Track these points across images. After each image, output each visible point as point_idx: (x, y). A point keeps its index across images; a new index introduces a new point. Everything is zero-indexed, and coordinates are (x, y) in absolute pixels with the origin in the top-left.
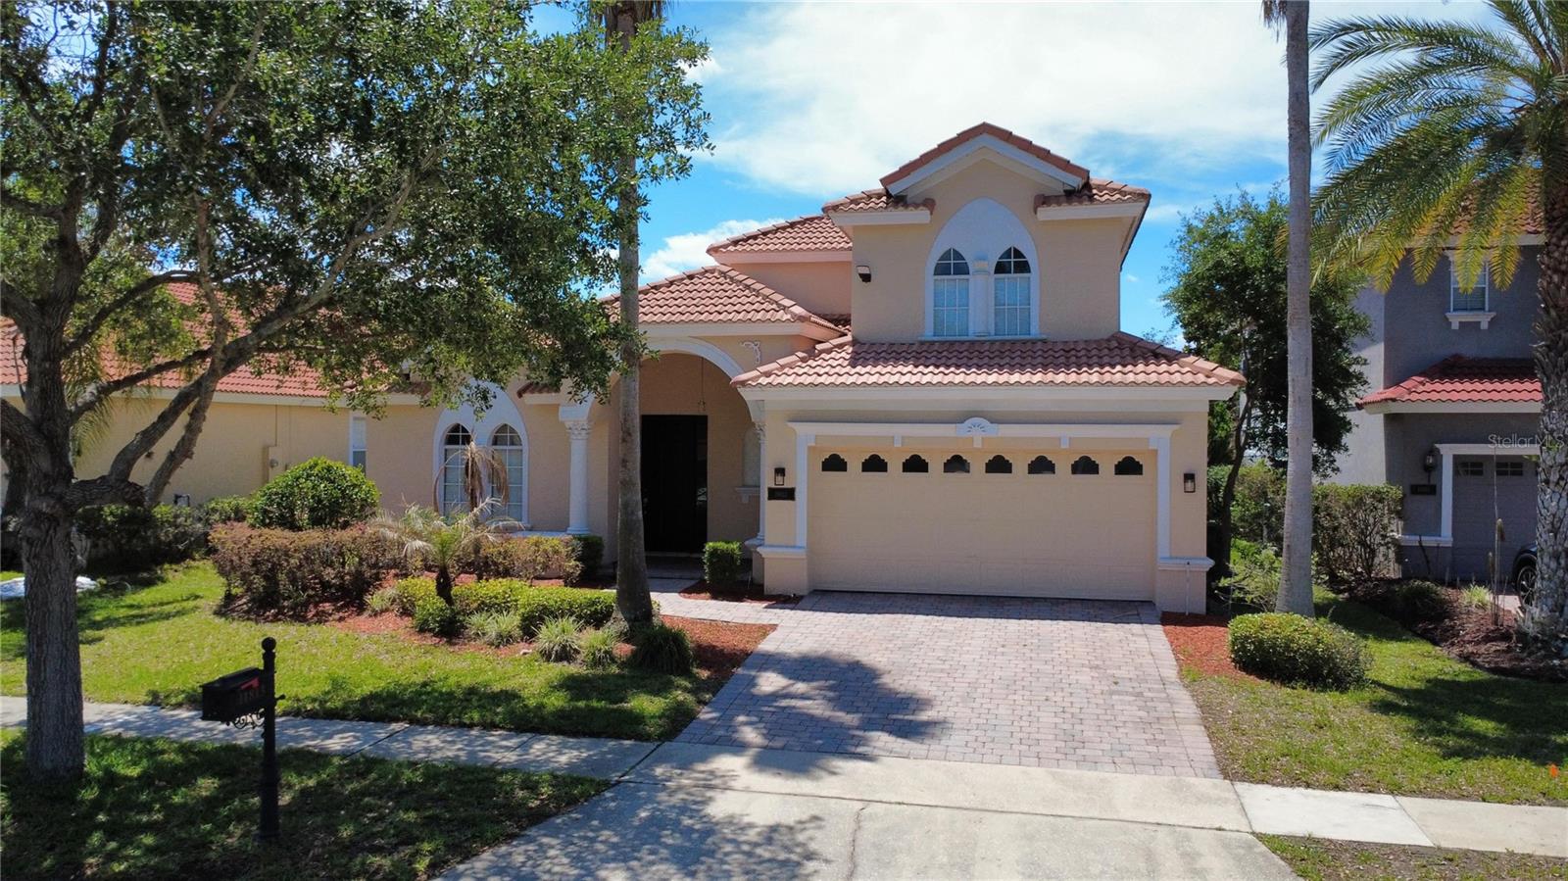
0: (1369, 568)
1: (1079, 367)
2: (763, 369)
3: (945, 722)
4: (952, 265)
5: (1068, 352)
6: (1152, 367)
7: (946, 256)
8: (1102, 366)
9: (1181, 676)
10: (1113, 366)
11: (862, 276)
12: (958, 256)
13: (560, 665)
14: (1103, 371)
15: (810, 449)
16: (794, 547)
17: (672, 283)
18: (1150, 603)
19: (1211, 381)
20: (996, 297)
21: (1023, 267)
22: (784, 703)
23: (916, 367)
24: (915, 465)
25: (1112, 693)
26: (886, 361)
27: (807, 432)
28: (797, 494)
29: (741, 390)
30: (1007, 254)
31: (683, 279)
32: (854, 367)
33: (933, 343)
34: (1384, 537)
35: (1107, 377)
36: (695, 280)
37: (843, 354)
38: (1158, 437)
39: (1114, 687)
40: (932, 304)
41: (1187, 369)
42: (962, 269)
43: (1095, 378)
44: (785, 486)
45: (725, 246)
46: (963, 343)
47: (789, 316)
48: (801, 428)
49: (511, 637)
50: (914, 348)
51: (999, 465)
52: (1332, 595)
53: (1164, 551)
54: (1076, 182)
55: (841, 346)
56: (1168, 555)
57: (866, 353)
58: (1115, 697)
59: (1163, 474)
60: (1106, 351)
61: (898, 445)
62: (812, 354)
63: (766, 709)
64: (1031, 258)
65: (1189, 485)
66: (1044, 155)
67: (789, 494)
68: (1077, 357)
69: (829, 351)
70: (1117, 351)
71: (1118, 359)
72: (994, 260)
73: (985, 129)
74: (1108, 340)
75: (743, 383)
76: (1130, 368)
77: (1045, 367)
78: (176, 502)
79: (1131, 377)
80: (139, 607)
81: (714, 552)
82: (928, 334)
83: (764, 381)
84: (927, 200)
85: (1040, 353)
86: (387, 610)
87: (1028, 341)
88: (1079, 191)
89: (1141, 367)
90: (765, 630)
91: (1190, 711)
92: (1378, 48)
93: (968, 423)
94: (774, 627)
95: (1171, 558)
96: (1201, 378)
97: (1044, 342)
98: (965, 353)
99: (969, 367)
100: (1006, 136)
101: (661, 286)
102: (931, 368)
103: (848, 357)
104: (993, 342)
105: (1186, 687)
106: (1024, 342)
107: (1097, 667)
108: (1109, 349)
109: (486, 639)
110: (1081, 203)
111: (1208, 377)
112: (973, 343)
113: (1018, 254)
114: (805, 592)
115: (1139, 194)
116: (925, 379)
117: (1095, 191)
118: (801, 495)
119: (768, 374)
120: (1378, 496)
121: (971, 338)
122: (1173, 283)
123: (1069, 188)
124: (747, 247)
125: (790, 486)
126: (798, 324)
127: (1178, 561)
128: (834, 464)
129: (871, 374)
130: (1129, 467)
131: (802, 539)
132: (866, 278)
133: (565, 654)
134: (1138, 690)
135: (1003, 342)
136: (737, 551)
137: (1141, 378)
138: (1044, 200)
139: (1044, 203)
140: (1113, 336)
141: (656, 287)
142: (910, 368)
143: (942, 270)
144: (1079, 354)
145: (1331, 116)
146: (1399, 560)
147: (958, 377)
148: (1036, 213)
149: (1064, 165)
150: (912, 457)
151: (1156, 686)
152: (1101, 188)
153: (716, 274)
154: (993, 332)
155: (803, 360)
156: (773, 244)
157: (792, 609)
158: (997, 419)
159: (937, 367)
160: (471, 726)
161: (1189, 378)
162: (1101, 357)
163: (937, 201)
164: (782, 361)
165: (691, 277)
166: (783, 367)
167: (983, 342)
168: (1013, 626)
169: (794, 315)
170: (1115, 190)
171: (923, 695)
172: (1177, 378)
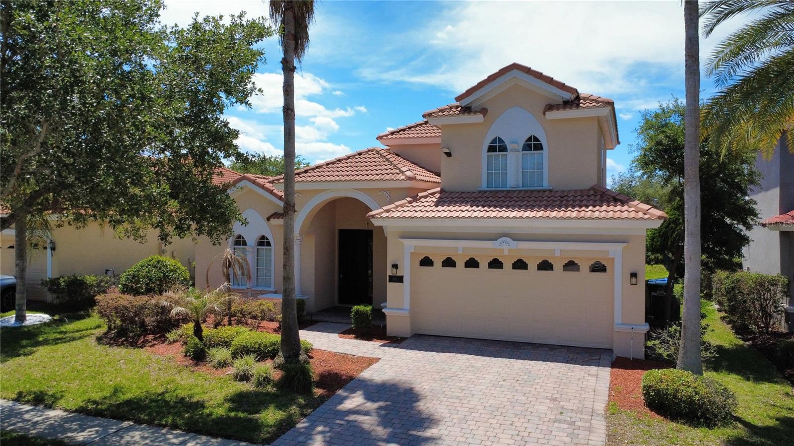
0: (767, 325)
1: (567, 207)
2: (385, 208)
3: (440, 438)
4: (498, 146)
5: (563, 197)
6: (611, 208)
7: (494, 141)
8: (581, 207)
9: (607, 409)
10: (587, 207)
11: (446, 153)
12: (501, 141)
13: (241, 383)
14: (581, 210)
15: (412, 254)
16: (402, 309)
17: (349, 158)
18: (610, 351)
19: (646, 217)
20: (523, 165)
21: (539, 147)
22: (352, 418)
23: (472, 207)
24: (472, 263)
25: (555, 421)
26: (455, 203)
27: (410, 244)
28: (405, 279)
29: (372, 220)
30: (530, 139)
31: (355, 155)
32: (437, 207)
33: (485, 192)
34: (776, 307)
35: (582, 214)
36: (362, 156)
37: (433, 199)
38: (614, 251)
39: (559, 417)
40: (486, 169)
41: (633, 209)
42: (504, 149)
43: (574, 214)
44: (398, 275)
45: (386, 136)
46: (503, 191)
47: (403, 177)
48: (407, 243)
49: (225, 363)
50: (474, 195)
51: (520, 265)
52: (741, 342)
53: (618, 319)
54: (569, 96)
55: (433, 194)
56: (620, 322)
57: (447, 197)
58: (556, 425)
59: (618, 273)
60: (585, 197)
61: (460, 252)
62: (415, 199)
63: (338, 422)
64: (543, 141)
65: (634, 280)
66: (550, 80)
67: (400, 279)
68: (567, 201)
69: (426, 197)
70: (592, 197)
71: (591, 202)
72: (522, 142)
73: (515, 67)
74: (589, 190)
75: (373, 216)
76: (597, 208)
77: (546, 207)
78: (106, 273)
79: (597, 214)
80: (65, 333)
81: (357, 312)
82: (484, 187)
83: (385, 215)
84: (483, 109)
85: (545, 198)
86: (177, 341)
87: (542, 190)
88: (572, 102)
89: (604, 207)
90: (371, 361)
91: (600, 439)
92: (748, 7)
93: (500, 240)
94: (378, 360)
95: (622, 324)
96: (640, 214)
97: (551, 191)
98: (502, 199)
99: (501, 207)
100: (527, 70)
101: (342, 160)
102: (480, 208)
103: (435, 200)
104: (520, 191)
105: (606, 418)
106: (539, 191)
107: (555, 400)
108: (588, 196)
109: (211, 364)
110: (571, 108)
111: (645, 214)
112: (508, 192)
113: (536, 139)
114: (408, 336)
115: (606, 103)
116: (475, 214)
117: (581, 101)
118: (406, 279)
119: (388, 211)
120: (773, 283)
121: (507, 189)
122: (637, 154)
123: (564, 100)
124: (398, 136)
125: (400, 275)
126: (408, 181)
127: (627, 327)
128: (426, 262)
129: (445, 211)
130: (599, 268)
131: (407, 305)
132: (449, 155)
133: (244, 377)
134: (573, 420)
135: (526, 191)
136: (369, 312)
137: (603, 214)
138: (550, 107)
139: (549, 109)
140: (592, 188)
141: (340, 160)
142: (468, 207)
143: (491, 149)
144: (569, 199)
145: (723, 51)
146: (787, 321)
147: (493, 213)
148: (544, 114)
149: (562, 86)
150: (470, 259)
151: (586, 417)
152: (585, 99)
153: (374, 152)
154: (521, 186)
155: (410, 202)
156: (412, 134)
157: (395, 347)
158: (516, 238)
159: (484, 207)
160: (164, 426)
161: (633, 215)
162: (582, 201)
163: (489, 109)
164: (397, 203)
165: (360, 154)
166: (397, 207)
167: (514, 191)
168: (518, 365)
169: (406, 176)
170: (593, 100)
171: (437, 416)
172: (625, 214)
